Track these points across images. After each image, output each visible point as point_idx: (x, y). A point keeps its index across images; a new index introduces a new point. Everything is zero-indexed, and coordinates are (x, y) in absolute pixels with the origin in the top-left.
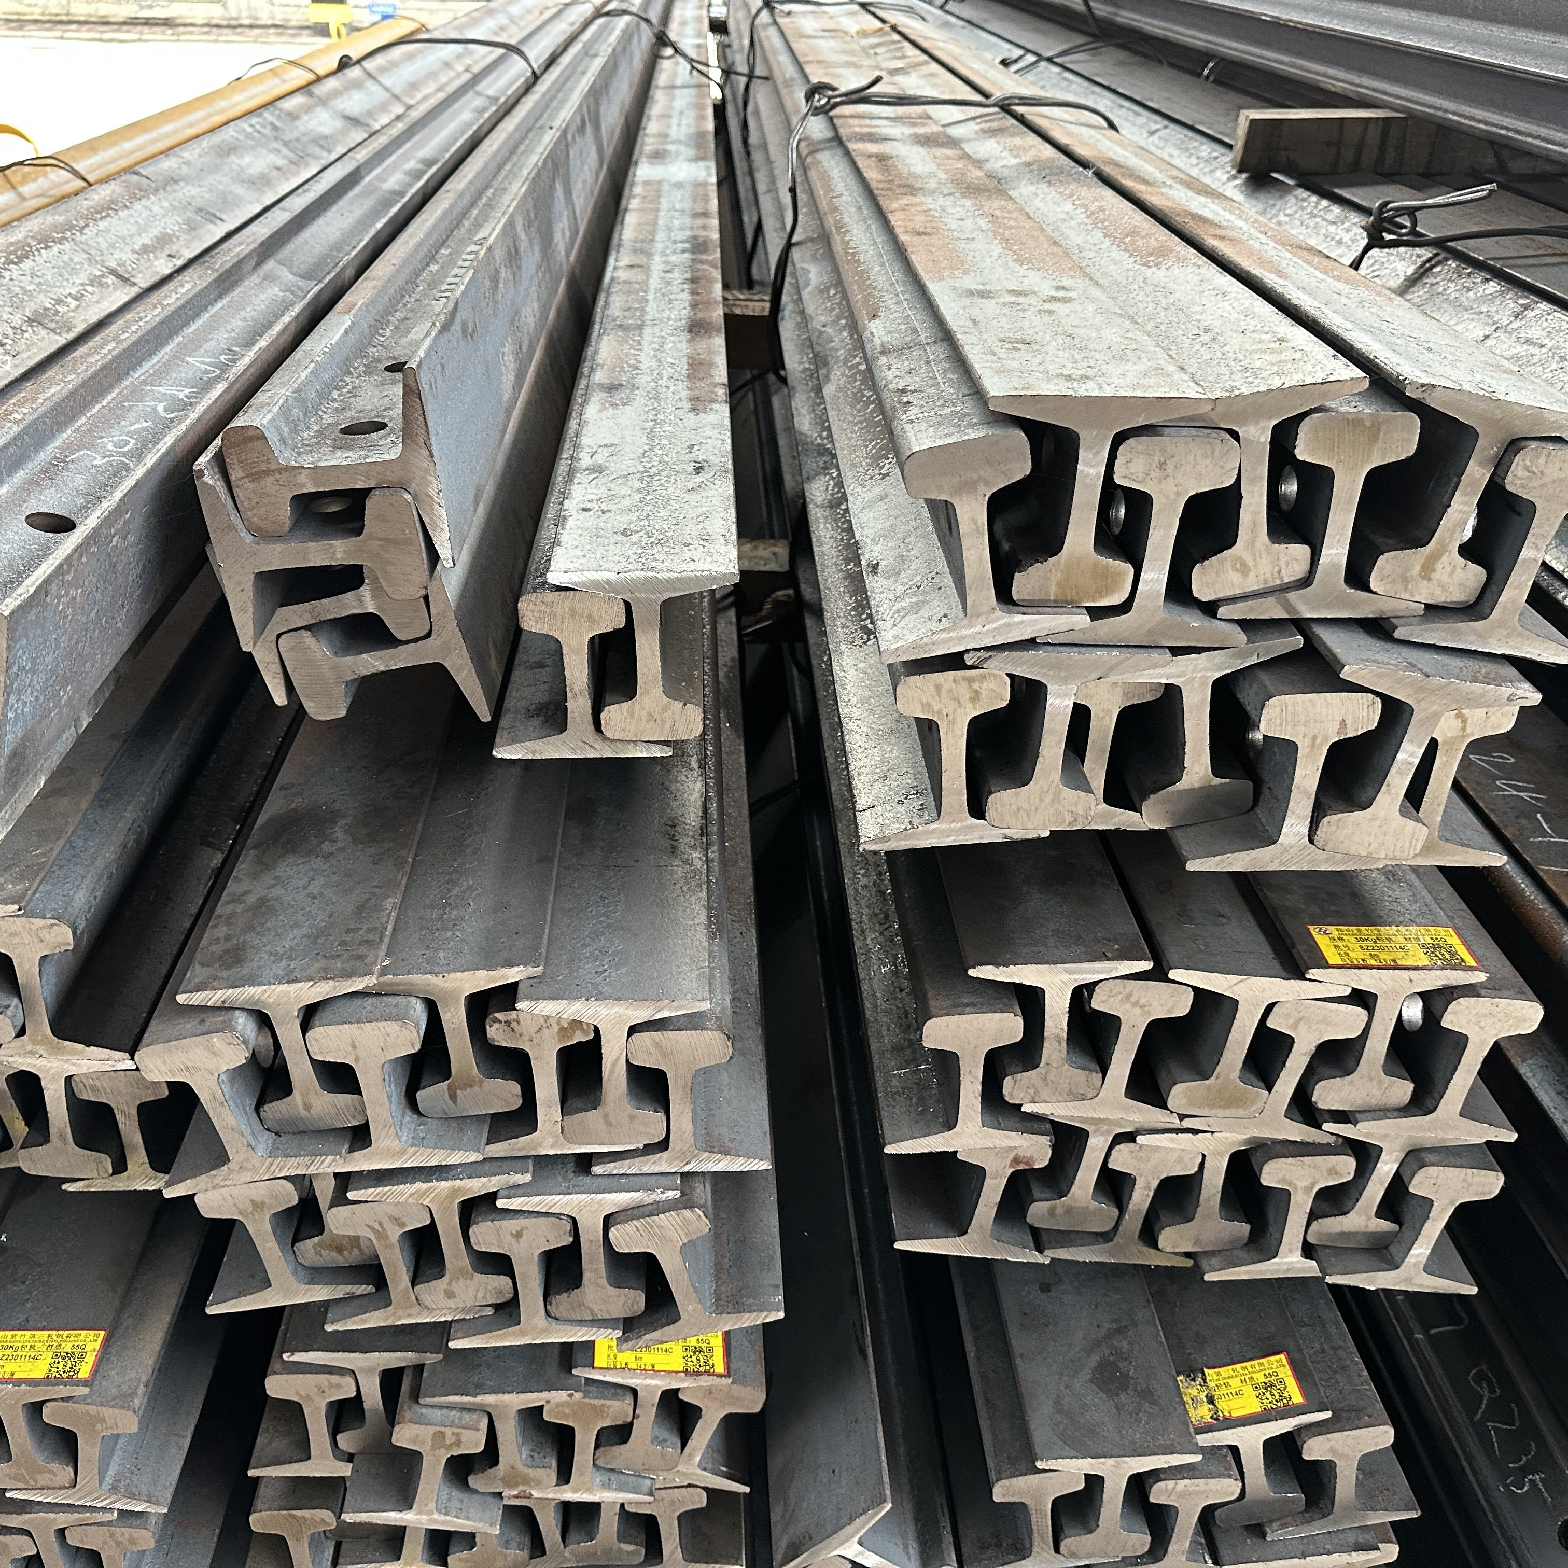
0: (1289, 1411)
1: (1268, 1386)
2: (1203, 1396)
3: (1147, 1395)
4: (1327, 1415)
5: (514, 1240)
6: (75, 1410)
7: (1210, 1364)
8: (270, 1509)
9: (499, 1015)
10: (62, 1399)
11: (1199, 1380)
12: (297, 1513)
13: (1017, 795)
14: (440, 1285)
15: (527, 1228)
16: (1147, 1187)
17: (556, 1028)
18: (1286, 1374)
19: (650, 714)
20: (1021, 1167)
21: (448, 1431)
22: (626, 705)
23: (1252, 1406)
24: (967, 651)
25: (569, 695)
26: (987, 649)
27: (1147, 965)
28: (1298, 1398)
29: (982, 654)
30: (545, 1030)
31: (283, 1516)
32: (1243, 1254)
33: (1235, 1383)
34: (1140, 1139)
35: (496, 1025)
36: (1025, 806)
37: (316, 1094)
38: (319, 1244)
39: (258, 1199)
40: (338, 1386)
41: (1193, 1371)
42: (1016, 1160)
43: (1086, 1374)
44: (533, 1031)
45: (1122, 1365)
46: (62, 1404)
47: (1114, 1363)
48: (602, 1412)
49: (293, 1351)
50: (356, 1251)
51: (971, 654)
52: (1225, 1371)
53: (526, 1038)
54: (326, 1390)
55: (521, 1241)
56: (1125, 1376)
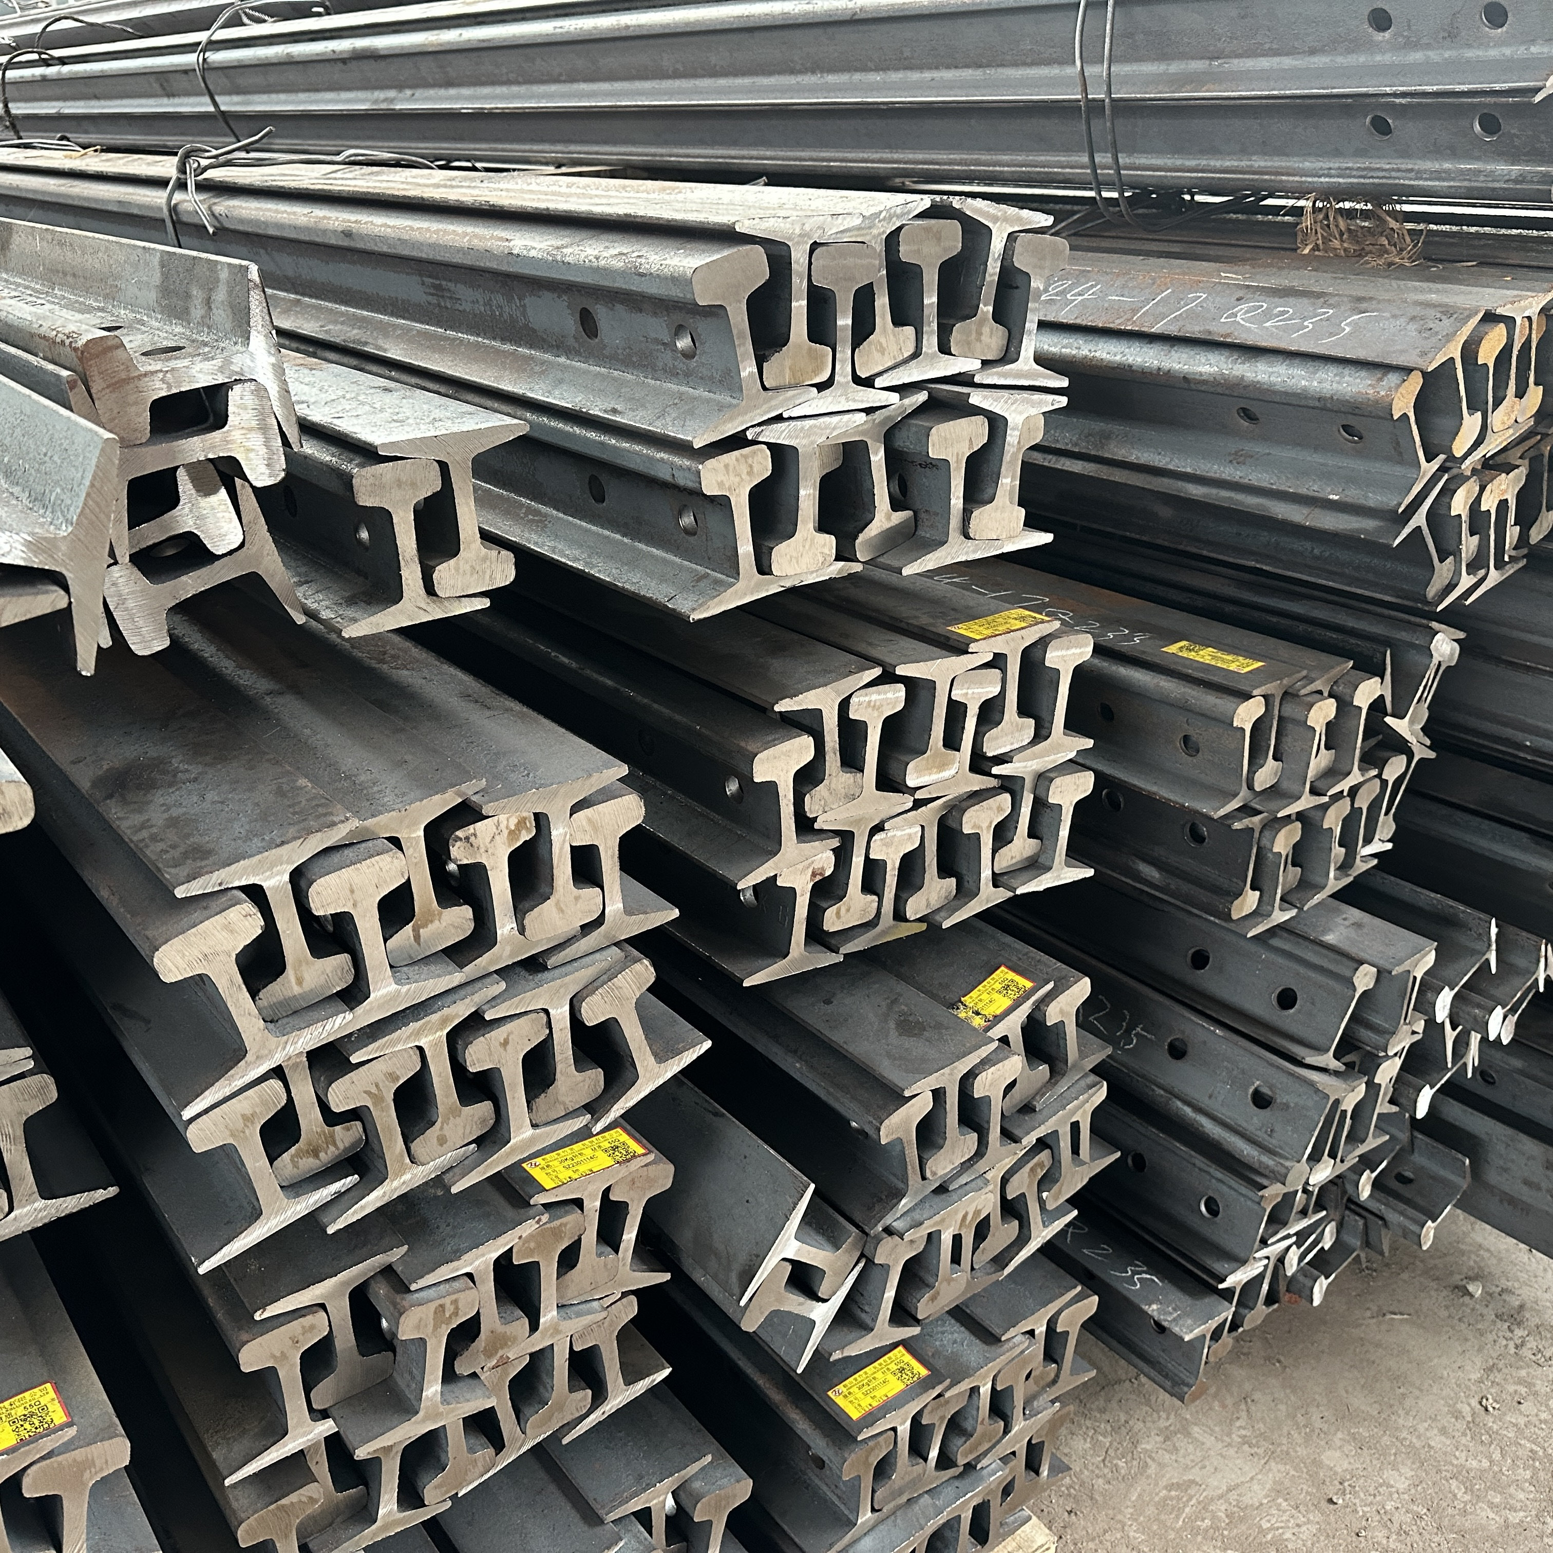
0: (1028, 995)
1: (1006, 988)
2: (970, 1013)
3: (939, 1026)
4: (1051, 985)
5: (502, 1050)
6: (60, 1464)
7: (963, 992)
8: (256, 1512)
9: (460, 833)
10: (43, 1458)
11: (962, 1007)
12: (284, 1501)
13: (789, 546)
14: (432, 1133)
15: (512, 1033)
16: (894, 869)
17: (506, 832)
18: (1011, 975)
19: (473, 568)
20: (818, 878)
21: (447, 1301)
22: (452, 562)
23: (1004, 1003)
24: (747, 428)
25: (402, 563)
26: (760, 424)
27: (877, 672)
28: (1029, 985)
29: (758, 429)
30: (497, 837)
31: (272, 1511)
32: (956, 902)
33: (985, 996)
34: (887, 826)
35: (458, 844)
36: (794, 554)
37: (307, 963)
38: (297, 1155)
39: (248, 1112)
40: (312, 1327)
41: (954, 1005)
42: (814, 874)
43: (893, 1034)
44: (488, 840)
45: (911, 1019)
46: (44, 1463)
47: (905, 1020)
48: (561, 1231)
49: (263, 1307)
50: (332, 1148)
51: (751, 430)
52: (974, 994)
53: (482, 850)
54: (301, 1338)
55: (509, 1047)
56: (918, 1022)
